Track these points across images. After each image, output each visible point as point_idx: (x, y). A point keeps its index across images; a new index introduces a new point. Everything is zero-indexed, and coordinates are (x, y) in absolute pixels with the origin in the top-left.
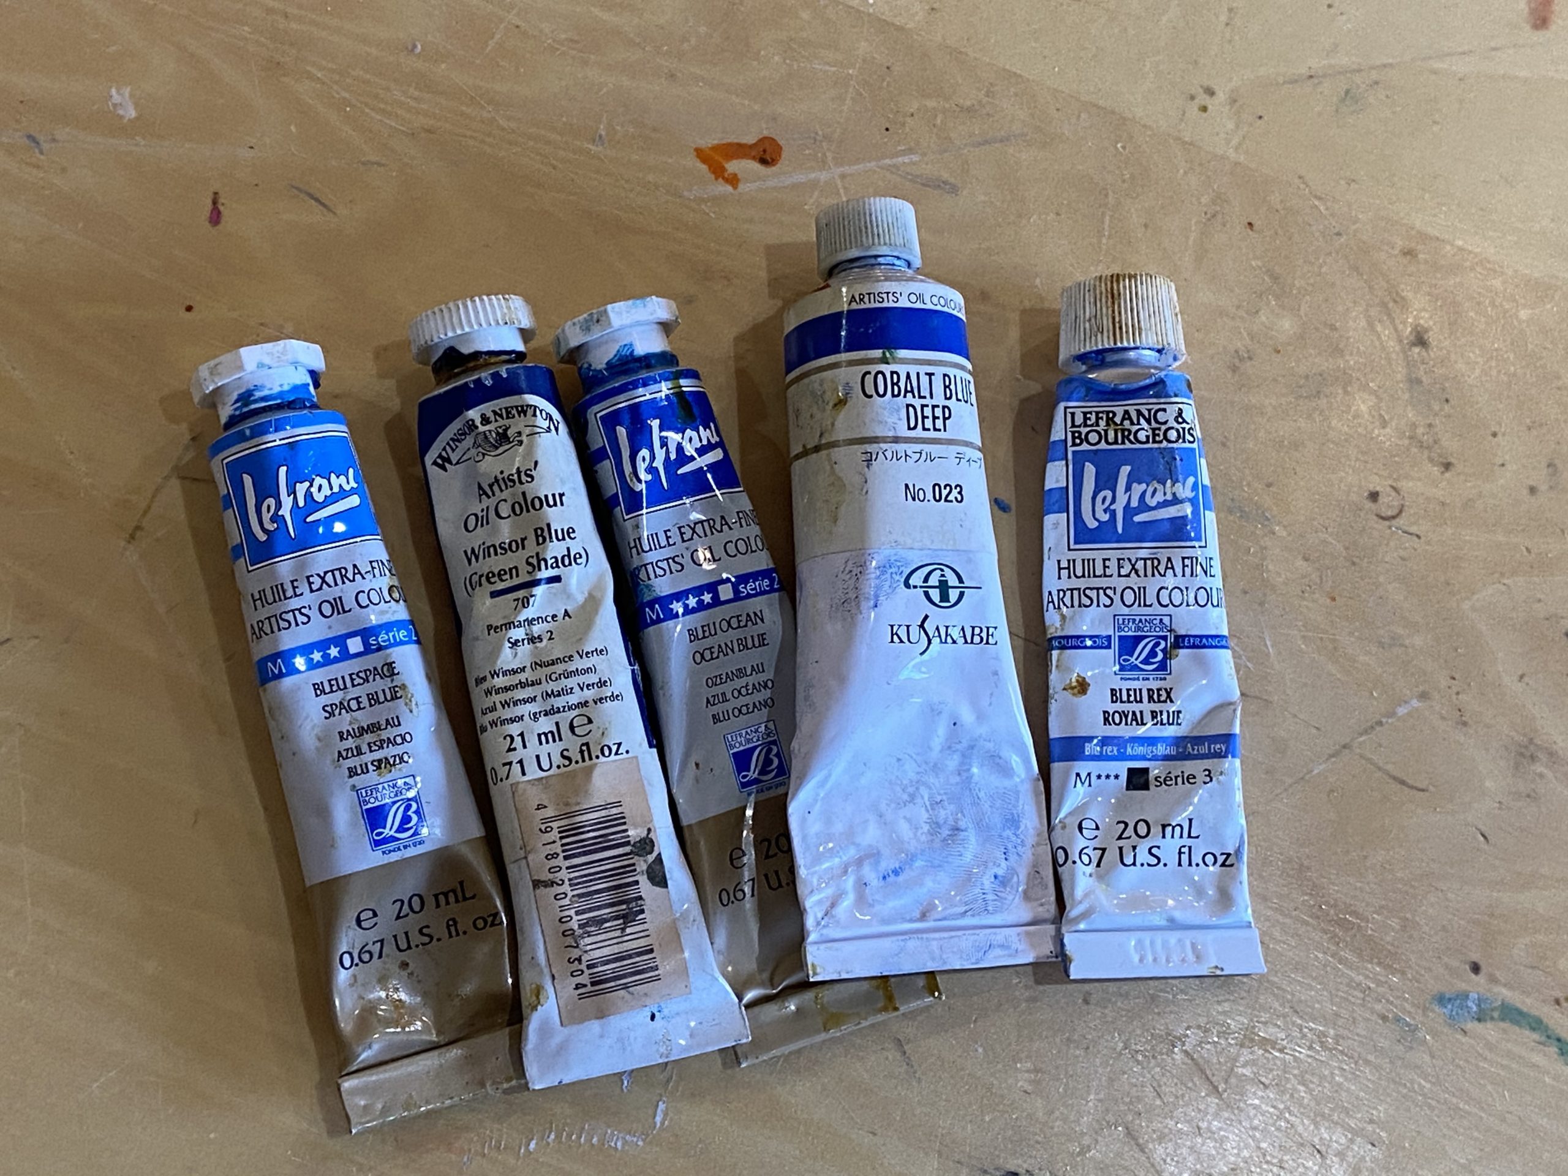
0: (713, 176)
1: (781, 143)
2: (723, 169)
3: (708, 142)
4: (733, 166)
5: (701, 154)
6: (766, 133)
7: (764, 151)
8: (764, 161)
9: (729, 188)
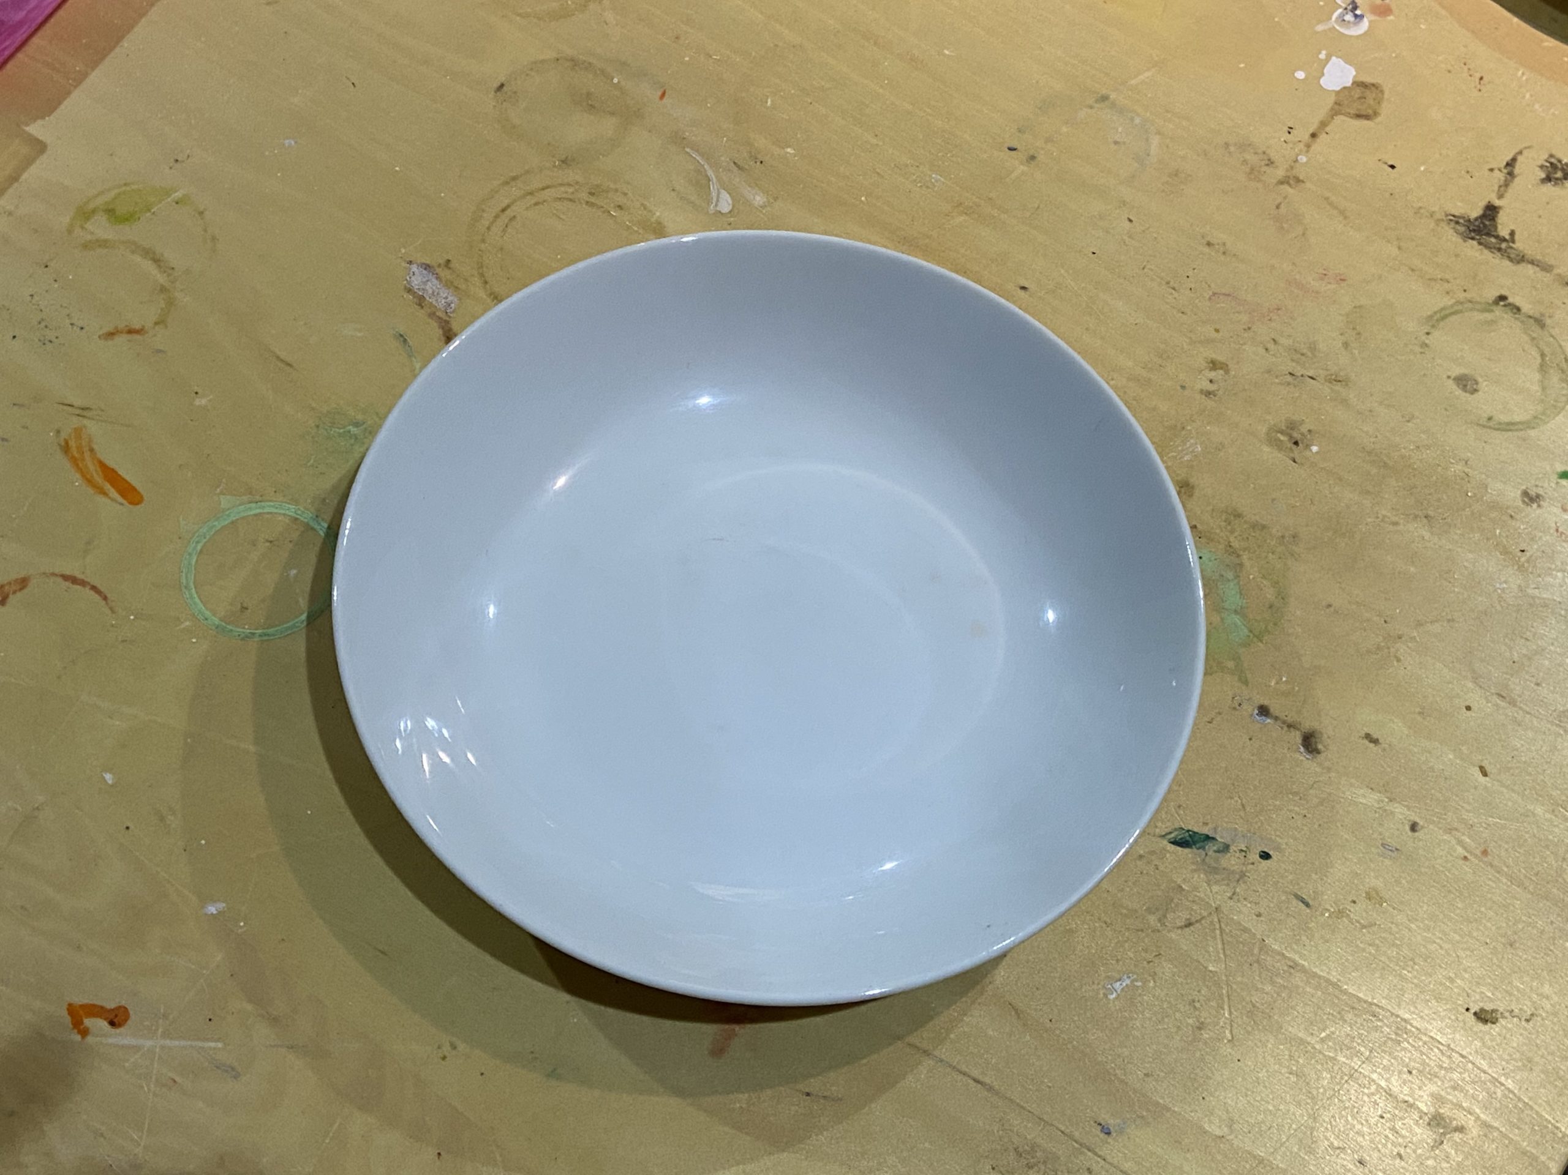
0: (71, 1026)
1: (131, 1012)
2: (82, 1023)
3: (79, 1000)
4: (88, 1022)
5: (72, 1010)
6: (123, 1003)
7: (116, 1016)
8: (112, 1024)
9: (78, 1038)
